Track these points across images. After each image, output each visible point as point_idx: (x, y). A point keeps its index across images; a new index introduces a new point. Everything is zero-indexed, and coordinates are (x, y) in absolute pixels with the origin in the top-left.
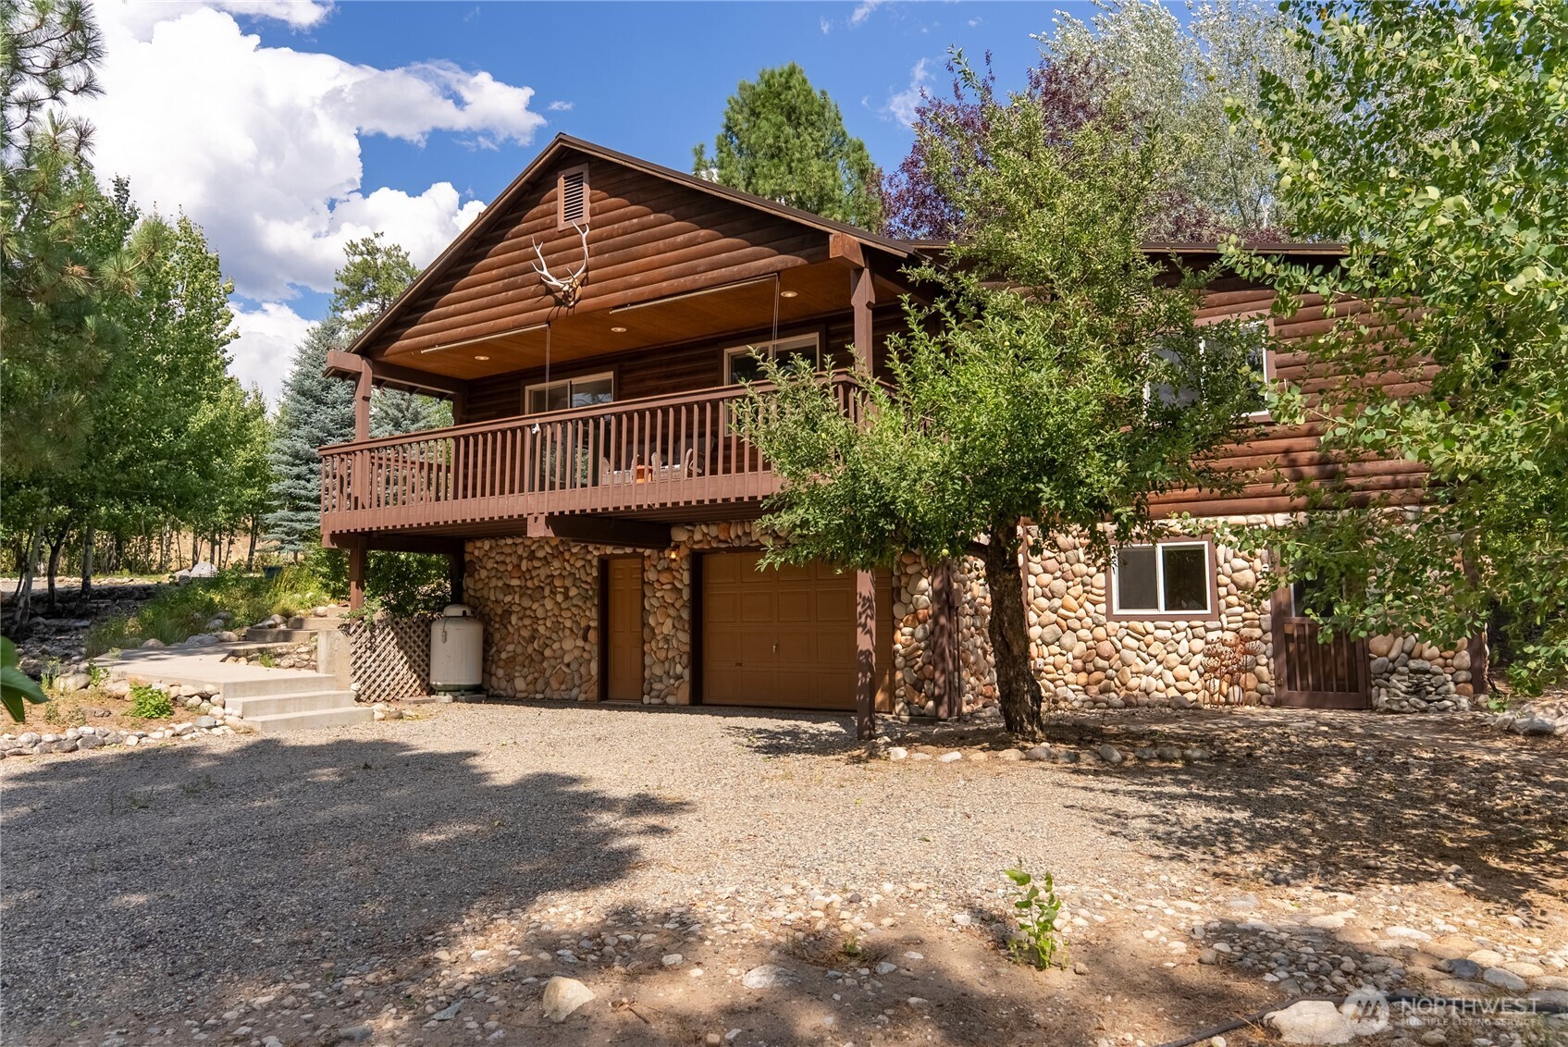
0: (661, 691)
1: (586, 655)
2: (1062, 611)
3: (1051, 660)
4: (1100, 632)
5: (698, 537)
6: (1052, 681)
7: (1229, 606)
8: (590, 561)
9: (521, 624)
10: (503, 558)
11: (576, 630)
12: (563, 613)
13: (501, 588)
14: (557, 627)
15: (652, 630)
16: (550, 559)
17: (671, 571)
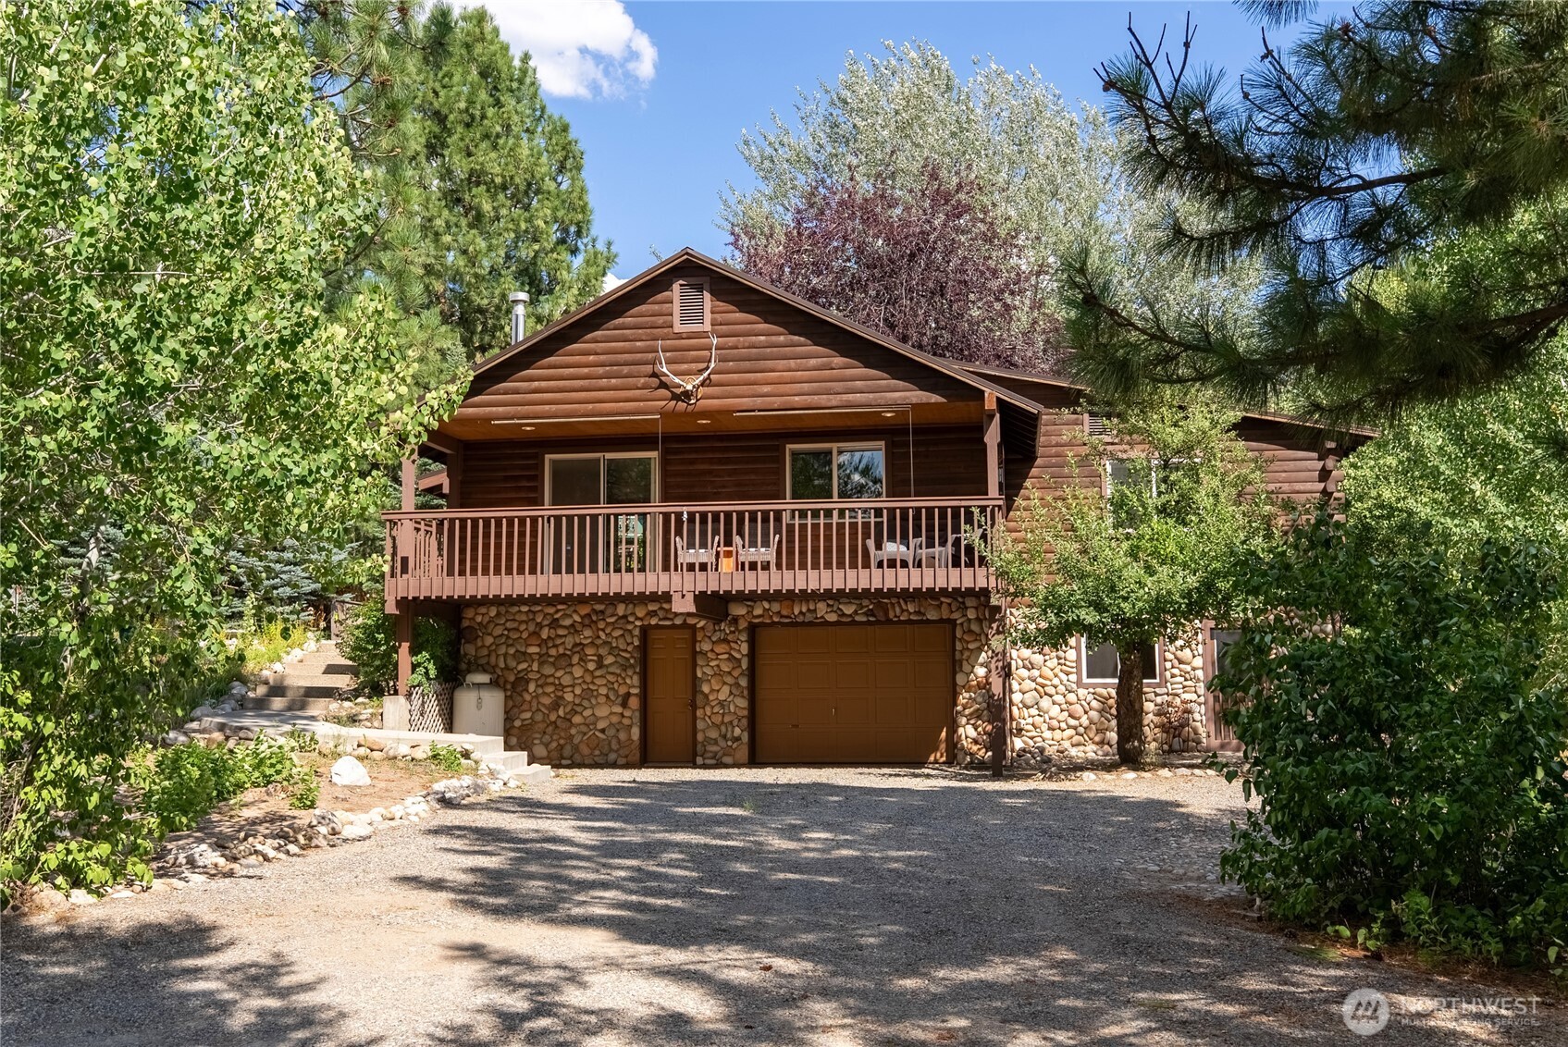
0: (716, 753)
1: (626, 721)
2: (1039, 680)
3: (1030, 720)
4: (1072, 697)
5: (758, 611)
6: (1032, 738)
7: (1173, 676)
8: (630, 631)
9: (540, 691)
10: (515, 625)
11: (612, 698)
12: (596, 681)
13: (514, 656)
14: (589, 694)
15: (706, 696)
16: (579, 627)
17: (728, 642)
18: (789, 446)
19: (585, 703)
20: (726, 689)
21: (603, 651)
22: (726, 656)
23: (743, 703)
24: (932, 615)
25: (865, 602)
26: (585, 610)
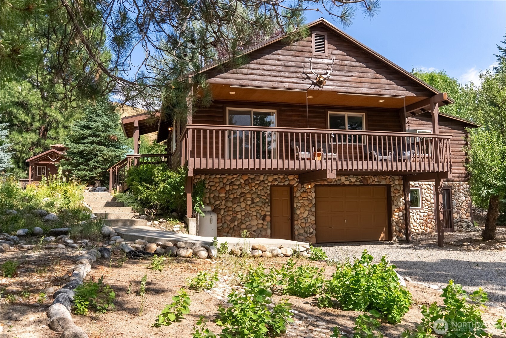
0: (303, 239)
1: (265, 226)
7: (425, 206)
8: (266, 187)
9: (226, 214)
10: (213, 184)
11: (259, 217)
12: (251, 209)
13: (213, 198)
14: (248, 215)
15: (299, 215)
16: (243, 185)
17: (307, 192)
18: (329, 112)
19: (247, 219)
20: (307, 212)
21: (254, 196)
22: (306, 198)
23: (313, 218)
24: (383, 183)
25: (359, 177)
26: (246, 177)
